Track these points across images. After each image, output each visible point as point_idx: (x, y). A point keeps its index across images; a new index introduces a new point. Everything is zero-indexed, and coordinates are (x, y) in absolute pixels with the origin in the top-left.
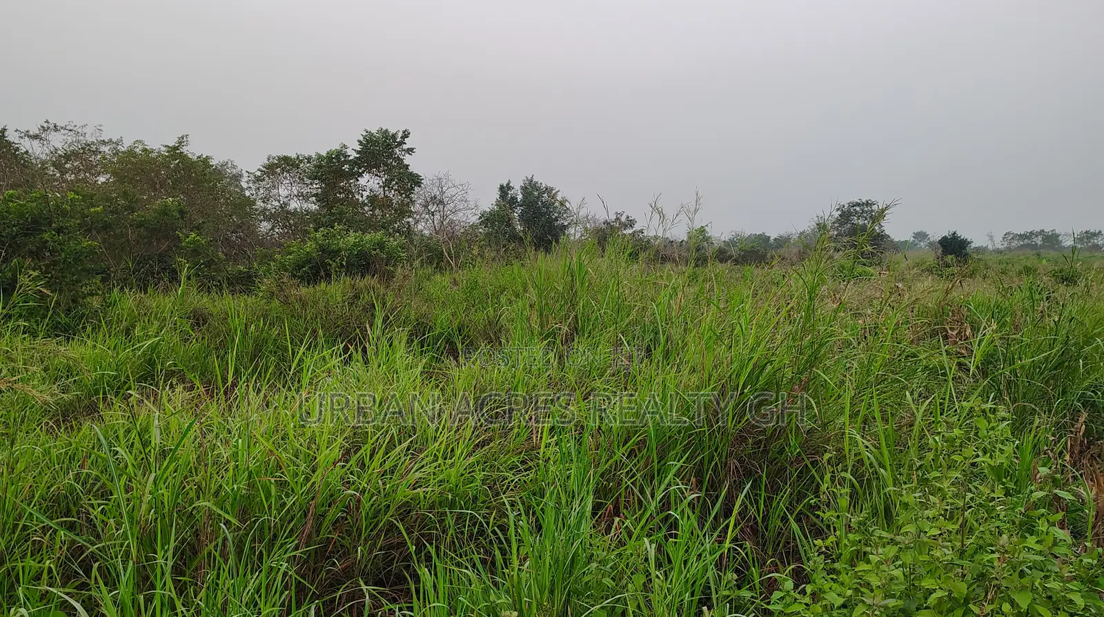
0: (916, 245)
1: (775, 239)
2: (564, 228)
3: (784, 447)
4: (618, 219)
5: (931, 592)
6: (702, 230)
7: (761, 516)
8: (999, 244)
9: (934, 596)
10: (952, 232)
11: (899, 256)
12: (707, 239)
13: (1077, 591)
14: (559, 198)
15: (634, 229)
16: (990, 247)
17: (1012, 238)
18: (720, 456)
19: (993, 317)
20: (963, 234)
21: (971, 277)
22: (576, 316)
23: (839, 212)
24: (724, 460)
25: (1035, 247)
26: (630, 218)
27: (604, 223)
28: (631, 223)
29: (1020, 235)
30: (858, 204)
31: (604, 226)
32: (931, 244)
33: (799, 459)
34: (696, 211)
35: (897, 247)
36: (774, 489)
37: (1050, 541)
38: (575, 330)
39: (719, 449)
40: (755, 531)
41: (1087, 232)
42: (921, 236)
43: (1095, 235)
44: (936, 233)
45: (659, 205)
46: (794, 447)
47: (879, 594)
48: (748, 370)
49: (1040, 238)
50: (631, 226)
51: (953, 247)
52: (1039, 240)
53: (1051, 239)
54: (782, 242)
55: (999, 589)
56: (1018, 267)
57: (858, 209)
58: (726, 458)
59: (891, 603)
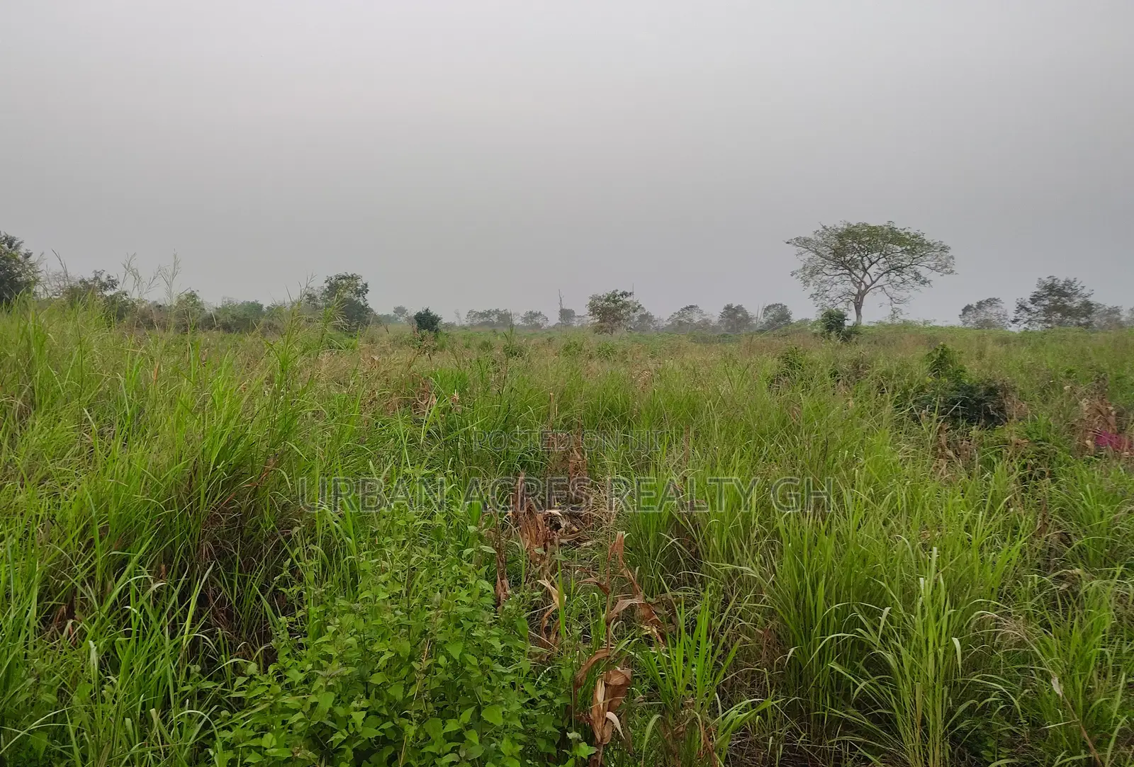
0: (396, 319)
1: (268, 308)
2: (28, 284)
3: (259, 525)
4: (96, 278)
5: (382, 654)
6: (193, 296)
7: (235, 599)
8: (464, 320)
9: (383, 658)
10: (426, 307)
11: (382, 328)
12: (196, 305)
13: (496, 636)
14: (23, 250)
15: (116, 291)
16: (457, 324)
17: (474, 316)
18: (192, 538)
19: (456, 388)
20: (434, 311)
21: (441, 351)
22: (32, 388)
23: (328, 284)
24: (196, 542)
25: (491, 324)
26: (112, 278)
27: (80, 282)
28: (113, 284)
29: (481, 314)
30: (345, 278)
31: (80, 286)
32: (409, 319)
33: (273, 535)
34: (174, 275)
35: (379, 320)
36: (249, 567)
37: (477, 593)
38: (32, 404)
39: (192, 530)
40: (229, 615)
41: (531, 313)
42: (400, 311)
43: (536, 315)
44: (414, 309)
45: (133, 265)
46: (268, 524)
47: (336, 664)
48: (221, 445)
49: (496, 316)
50: (113, 287)
51: (426, 321)
52: (495, 318)
53: (505, 318)
54: (275, 311)
55: (434, 643)
56: (479, 343)
57: (344, 282)
58: (199, 540)
59: (346, 671)
